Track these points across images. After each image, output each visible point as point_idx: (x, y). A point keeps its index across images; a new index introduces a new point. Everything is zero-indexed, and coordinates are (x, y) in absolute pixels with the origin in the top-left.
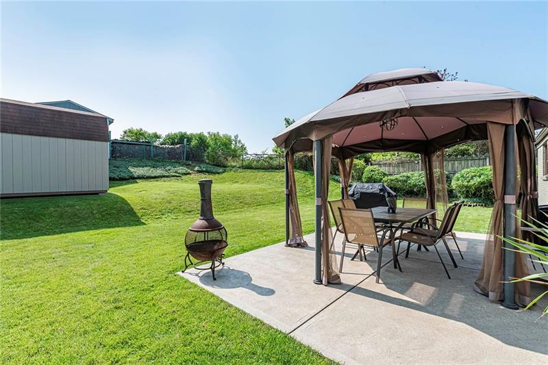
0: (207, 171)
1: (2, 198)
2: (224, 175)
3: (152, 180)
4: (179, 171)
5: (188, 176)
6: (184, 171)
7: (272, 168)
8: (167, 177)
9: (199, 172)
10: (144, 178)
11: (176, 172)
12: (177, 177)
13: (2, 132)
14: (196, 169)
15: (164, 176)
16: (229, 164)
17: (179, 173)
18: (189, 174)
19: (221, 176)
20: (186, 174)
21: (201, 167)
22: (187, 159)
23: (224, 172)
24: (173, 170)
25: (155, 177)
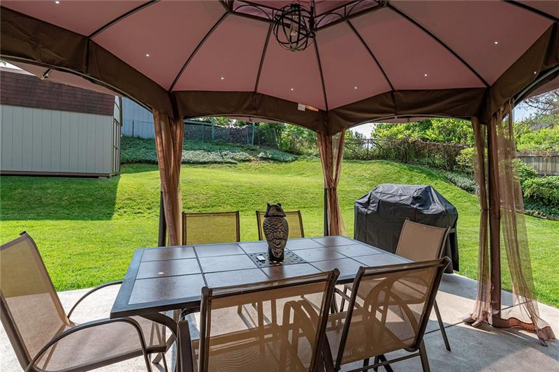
0: (272, 159)
1: (2, 175)
2: (292, 164)
3: (198, 166)
4: (236, 157)
5: (247, 163)
6: (243, 157)
7: (358, 158)
8: (219, 163)
9: (263, 159)
10: (190, 163)
11: (232, 158)
12: (232, 163)
13: (2, 104)
14: (260, 155)
15: (216, 162)
16: (305, 151)
17: (236, 160)
18: (249, 161)
19: (288, 165)
20: (244, 161)
21: (266, 153)
22: (255, 143)
23: (293, 161)
24: (232, 155)
25: (204, 163)
